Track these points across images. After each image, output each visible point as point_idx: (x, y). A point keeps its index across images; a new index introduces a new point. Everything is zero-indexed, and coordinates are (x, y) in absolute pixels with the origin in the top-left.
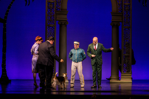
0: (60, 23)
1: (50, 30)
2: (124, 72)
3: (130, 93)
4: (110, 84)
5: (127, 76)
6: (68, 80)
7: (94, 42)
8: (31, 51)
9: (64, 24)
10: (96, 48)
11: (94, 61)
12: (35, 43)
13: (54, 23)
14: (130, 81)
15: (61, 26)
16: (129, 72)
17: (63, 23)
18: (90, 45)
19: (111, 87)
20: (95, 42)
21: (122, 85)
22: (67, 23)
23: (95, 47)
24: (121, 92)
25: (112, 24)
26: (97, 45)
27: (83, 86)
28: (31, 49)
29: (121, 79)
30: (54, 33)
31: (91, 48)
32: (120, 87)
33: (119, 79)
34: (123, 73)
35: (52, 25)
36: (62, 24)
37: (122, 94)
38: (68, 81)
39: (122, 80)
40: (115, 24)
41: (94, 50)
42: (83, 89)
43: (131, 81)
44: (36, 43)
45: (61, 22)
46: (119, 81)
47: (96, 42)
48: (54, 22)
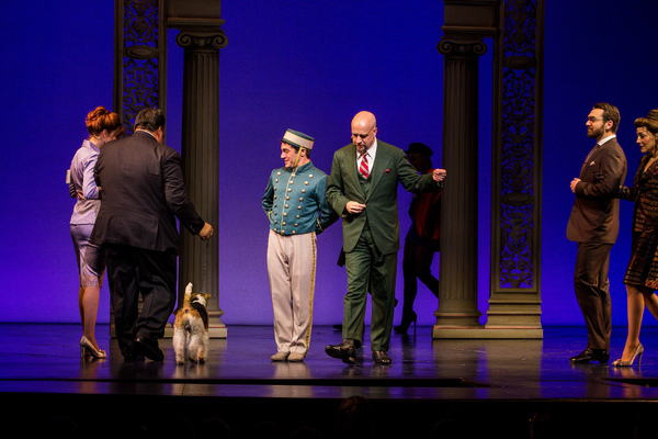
0: (185, 39)
1: (135, 76)
2: (501, 287)
3: (534, 390)
4: (436, 345)
5: (517, 307)
6: (227, 326)
7: (356, 135)
8: (68, 181)
9: (206, 47)
10: (367, 168)
11: (356, 234)
12: (86, 143)
13: (157, 42)
14: (535, 330)
15: (190, 53)
16: (530, 286)
17: (202, 43)
18: (339, 154)
19: (437, 362)
20: (362, 137)
21: (494, 353)
22: (220, 40)
23: (363, 163)
24: (489, 386)
25: (446, 46)
26: (372, 151)
27: (300, 357)
28: (69, 171)
29: (490, 319)
30: (157, 91)
31: (346, 167)
32: (484, 361)
33: (479, 320)
34: (498, 290)
35: (146, 52)
36: (198, 47)
37: (493, 394)
38: (225, 330)
39: (495, 328)
40: (462, 48)
41: (360, 178)
42: (298, 371)
43: (540, 333)
44: (91, 144)
45: (192, 37)
46: (476, 332)
47: (364, 133)
48: (157, 34)
